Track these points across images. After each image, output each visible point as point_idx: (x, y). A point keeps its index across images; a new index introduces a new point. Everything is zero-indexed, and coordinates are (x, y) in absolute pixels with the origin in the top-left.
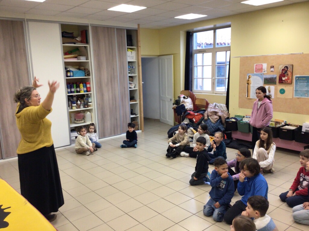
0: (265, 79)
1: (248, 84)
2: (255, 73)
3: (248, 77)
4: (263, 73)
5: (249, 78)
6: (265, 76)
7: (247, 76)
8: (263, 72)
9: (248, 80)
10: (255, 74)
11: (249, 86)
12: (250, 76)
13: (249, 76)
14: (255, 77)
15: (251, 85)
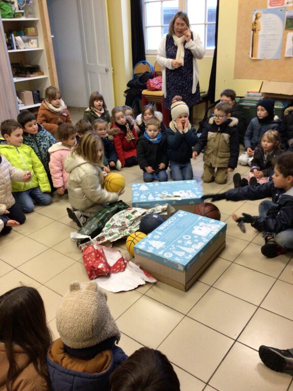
0: (288, 19)
1: (254, 30)
2: (269, 7)
3: (254, 17)
4: (285, 8)
5: (257, 18)
6: (288, 14)
7: (254, 14)
8: (285, 5)
9: (255, 23)
10: (269, 10)
11: (255, 34)
12: (259, 15)
13: (256, 15)
14: (269, 15)
15: (260, 33)
